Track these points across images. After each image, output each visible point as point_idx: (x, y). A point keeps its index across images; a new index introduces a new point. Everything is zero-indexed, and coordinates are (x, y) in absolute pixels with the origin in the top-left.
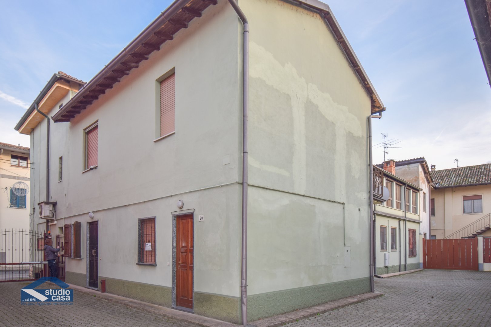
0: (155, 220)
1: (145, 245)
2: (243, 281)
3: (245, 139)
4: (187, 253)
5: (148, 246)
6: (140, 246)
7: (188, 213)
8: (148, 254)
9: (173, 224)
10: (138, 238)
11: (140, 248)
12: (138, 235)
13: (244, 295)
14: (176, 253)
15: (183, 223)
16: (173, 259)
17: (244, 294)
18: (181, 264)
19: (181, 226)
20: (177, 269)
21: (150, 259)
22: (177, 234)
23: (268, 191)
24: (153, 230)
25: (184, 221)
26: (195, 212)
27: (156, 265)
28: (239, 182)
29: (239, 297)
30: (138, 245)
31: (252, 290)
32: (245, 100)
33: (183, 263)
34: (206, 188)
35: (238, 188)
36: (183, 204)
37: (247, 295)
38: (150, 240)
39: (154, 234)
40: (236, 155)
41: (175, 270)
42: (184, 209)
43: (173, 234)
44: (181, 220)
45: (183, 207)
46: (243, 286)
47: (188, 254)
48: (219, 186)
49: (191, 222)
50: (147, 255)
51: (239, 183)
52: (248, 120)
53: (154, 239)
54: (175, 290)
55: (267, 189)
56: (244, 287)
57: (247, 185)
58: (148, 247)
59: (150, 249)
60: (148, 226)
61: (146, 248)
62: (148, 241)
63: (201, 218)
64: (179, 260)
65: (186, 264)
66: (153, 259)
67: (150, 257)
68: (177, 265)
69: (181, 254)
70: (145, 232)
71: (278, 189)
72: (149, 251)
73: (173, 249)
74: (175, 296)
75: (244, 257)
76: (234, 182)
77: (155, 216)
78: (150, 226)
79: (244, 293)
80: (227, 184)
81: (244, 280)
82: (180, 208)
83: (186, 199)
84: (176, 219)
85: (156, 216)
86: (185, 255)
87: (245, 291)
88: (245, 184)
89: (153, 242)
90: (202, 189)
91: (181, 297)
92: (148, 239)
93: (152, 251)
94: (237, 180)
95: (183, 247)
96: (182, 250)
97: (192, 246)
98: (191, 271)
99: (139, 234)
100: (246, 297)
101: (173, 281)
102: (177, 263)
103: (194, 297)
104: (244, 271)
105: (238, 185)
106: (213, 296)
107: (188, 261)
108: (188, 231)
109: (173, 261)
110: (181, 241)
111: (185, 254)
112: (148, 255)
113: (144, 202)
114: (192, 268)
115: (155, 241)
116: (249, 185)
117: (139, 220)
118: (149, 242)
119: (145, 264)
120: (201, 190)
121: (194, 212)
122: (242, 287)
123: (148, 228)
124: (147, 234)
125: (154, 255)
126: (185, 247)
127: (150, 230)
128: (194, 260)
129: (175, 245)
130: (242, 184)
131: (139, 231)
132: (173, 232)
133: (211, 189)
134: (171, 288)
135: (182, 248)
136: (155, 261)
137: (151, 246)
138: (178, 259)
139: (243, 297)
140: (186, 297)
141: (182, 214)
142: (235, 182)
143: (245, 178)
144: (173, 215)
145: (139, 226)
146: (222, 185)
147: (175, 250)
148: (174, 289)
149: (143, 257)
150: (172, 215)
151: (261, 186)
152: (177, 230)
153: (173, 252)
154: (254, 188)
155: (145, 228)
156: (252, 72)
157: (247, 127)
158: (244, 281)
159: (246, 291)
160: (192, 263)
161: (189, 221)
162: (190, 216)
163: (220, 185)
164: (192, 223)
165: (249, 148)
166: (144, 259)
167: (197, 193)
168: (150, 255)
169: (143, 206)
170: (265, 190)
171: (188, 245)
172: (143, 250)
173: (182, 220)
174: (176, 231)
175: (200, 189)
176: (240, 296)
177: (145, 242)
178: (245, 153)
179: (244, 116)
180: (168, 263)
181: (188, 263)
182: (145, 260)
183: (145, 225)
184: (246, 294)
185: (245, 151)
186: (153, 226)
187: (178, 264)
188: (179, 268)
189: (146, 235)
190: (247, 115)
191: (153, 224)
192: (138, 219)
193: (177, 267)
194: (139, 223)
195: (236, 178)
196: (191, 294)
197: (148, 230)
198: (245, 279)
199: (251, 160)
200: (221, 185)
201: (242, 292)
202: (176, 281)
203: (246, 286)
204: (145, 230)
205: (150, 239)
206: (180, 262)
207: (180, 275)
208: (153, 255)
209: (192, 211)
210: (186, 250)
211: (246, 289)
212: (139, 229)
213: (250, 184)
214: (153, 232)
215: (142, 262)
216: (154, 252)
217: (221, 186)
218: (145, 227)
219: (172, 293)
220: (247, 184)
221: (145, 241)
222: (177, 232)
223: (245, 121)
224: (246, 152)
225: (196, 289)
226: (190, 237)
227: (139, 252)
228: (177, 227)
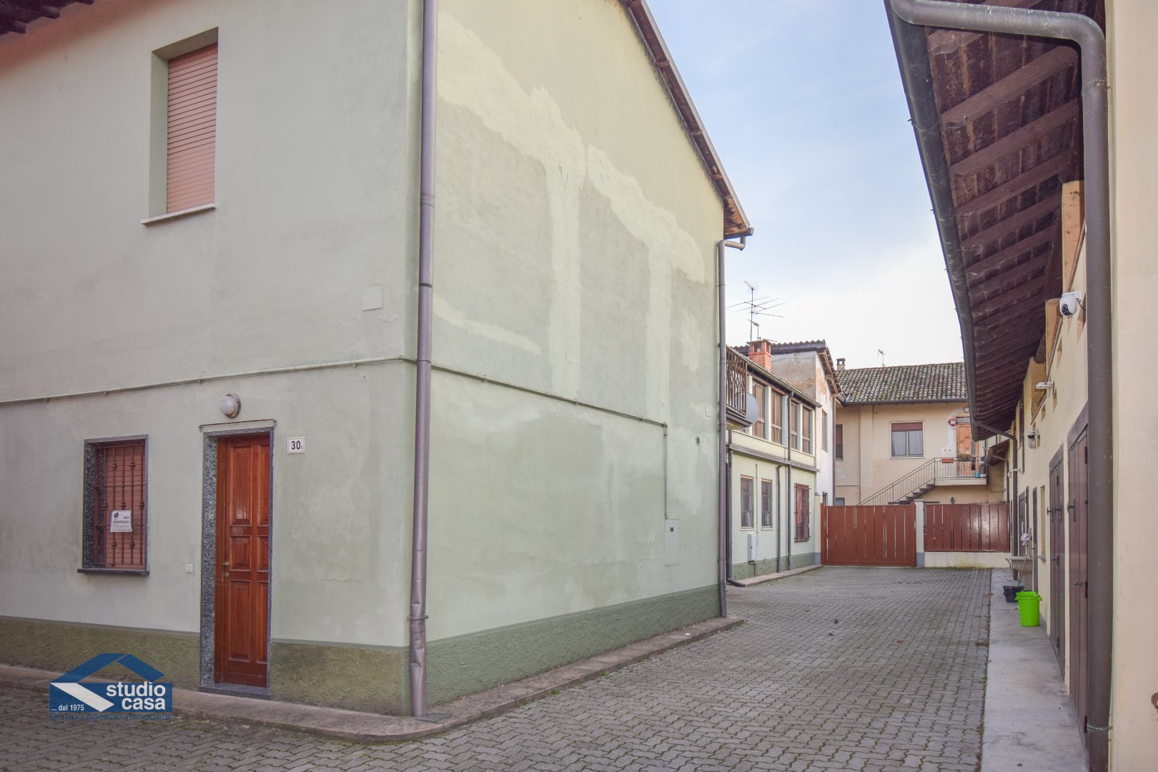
0: (144, 447)
1: (111, 516)
2: (415, 605)
3: (425, 252)
4: (249, 537)
5: (120, 518)
6: (92, 519)
7: (255, 431)
8: (119, 542)
9: (205, 460)
10: (85, 496)
11: (92, 524)
12: (85, 489)
13: (419, 642)
14: (214, 538)
15: (238, 456)
16: (203, 555)
17: (417, 639)
18: (231, 570)
19: (232, 466)
20: (218, 581)
21: (127, 556)
22: (218, 486)
23: (486, 385)
24: (137, 473)
25: (243, 451)
26: (275, 431)
27: (147, 574)
28: (408, 358)
29: (405, 648)
30: (85, 516)
31: (441, 628)
32: (425, 154)
33: (237, 565)
34: (313, 366)
35: (404, 374)
36: (239, 406)
37: (427, 640)
38: (128, 503)
39: (142, 486)
40: (402, 289)
41: (213, 584)
42: (241, 418)
43: (204, 487)
44: (232, 449)
45: (238, 413)
46: (416, 620)
47: (254, 542)
48: (350, 365)
49: (263, 456)
50: (114, 546)
51: (406, 360)
52: (434, 207)
53: (139, 498)
54: (211, 640)
55: (483, 380)
56: (417, 623)
57: (430, 367)
58: (120, 521)
59: (128, 528)
60: (120, 463)
61: (112, 524)
62: (119, 504)
63: (296, 445)
64: (226, 558)
65: (248, 567)
66: (136, 556)
67: (127, 551)
68: (217, 572)
69: (231, 540)
70: (110, 479)
71: (512, 383)
72: (123, 534)
73: (203, 528)
74: (209, 656)
75: (419, 547)
76: (393, 357)
77: (144, 433)
78: (128, 463)
79: (418, 635)
80: (374, 359)
81: (418, 603)
82: (229, 416)
83: (247, 391)
84: (215, 444)
85: (147, 436)
86: (245, 545)
87: (421, 632)
88: (424, 364)
89: (137, 508)
90: (298, 367)
91: (230, 659)
92: (119, 499)
93: (132, 534)
94: (403, 353)
95: (238, 522)
96: (235, 530)
97: (267, 519)
98: (262, 586)
99: (89, 485)
100: (424, 644)
101: (203, 616)
102: (217, 565)
103: (270, 654)
104: (419, 582)
105: (405, 364)
106: (329, 648)
107: (254, 559)
108: (255, 480)
109: (203, 561)
110: (231, 505)
111: (246, 540)
112: (119, 546)
113: (108, 393)
114: (265, 579)
115: (143, 506)
116: (434, 368)
117: (90, 444)
118: (123, 508)
119: (110, 569)
120: (296, 371)
121: (272, 428)
122: (411, 620)
123: (120, 468)
124: (117, 484)
125: (142, 544)
126: (247, 521)
127: (128, 473)
128: (271, 557)
129: (211, 516)
130: (417, 363)
131: (86, 476)
132: (205, 481)
133: (327, 371)
134: (199, 636)
135: (233, 524)
136: (143, 561)
137: (129, 520)
138: (221, 555)
139: (416, 647)
140: (247, 658)
141: (234, 433)
142: (397, 356)
143: (424, 348)
144: (204, 433)
145: (87, 461)
146: (360, 361)
147: (213, 531)
148: (206, 638)
149: (102, 551)
150: (202, 435)
151: (469, 373)
152: (218, 476)
153: (205, 536)
154: (448, 378)
155: (110, 469)
156: (445, 89)
157: (432, 221)
158: (418, 607)
159: (423, 631)
160: (266, 564)
161: (260, 452)
162: (263, 439)
163: (353, 362)
164: (268, 458)
165: (435, 274)
166: (104, 557)
167: (284, 379)
168: (127, 546)
169: (105, 403)
170: (478, 382)
171: (255, 518)
172: (102, 532)
173: (234, 448)
174: (215, 479)
175: (292, 368)
176: (407, 644)
177: (109, 508)
178: (425, 288)
179: (422, 194)
180: (189, 567)
181: (254, 565)
182: (109, 560)
183: (111, 459)
184: (423, 638)
185: (425, 281)
186: (138, 462)
187: (220, 568)
188: (225, 578)
189: (114, 487)
190: (432, 194)
191: (137, 459)
192: (85, 440)
193: (218, 576)
194: (86, 452)
195: (400, 345)
196: (262, 651)
197: (119, 473)
198: (420, 601)
199: (439, 305)
200: (357, 361)
201: (412, 633)
202: (213, 615)
203: (423, 618)
204: (111, 474)
205: (128, 499)
206: (227, 563)
207: (226, 600)
208: (137, 546)
209: (270, 424)
210: (248, 531)
211: (424, 625)
212: (87, 469)
213: (437, 366)
214: (137, 479)
215: (97, 566)
216: (139, 537)
217: (357, 364)
218: (111, 464)
219: (202, 648)
220: (429, 365)
221: (110, 504)
222: (218, 481)
223: (425, 206)
224: (428, 285)
225: (278, 632)
226: (259, 495)
227: (87, 537)
228: (219, 467)
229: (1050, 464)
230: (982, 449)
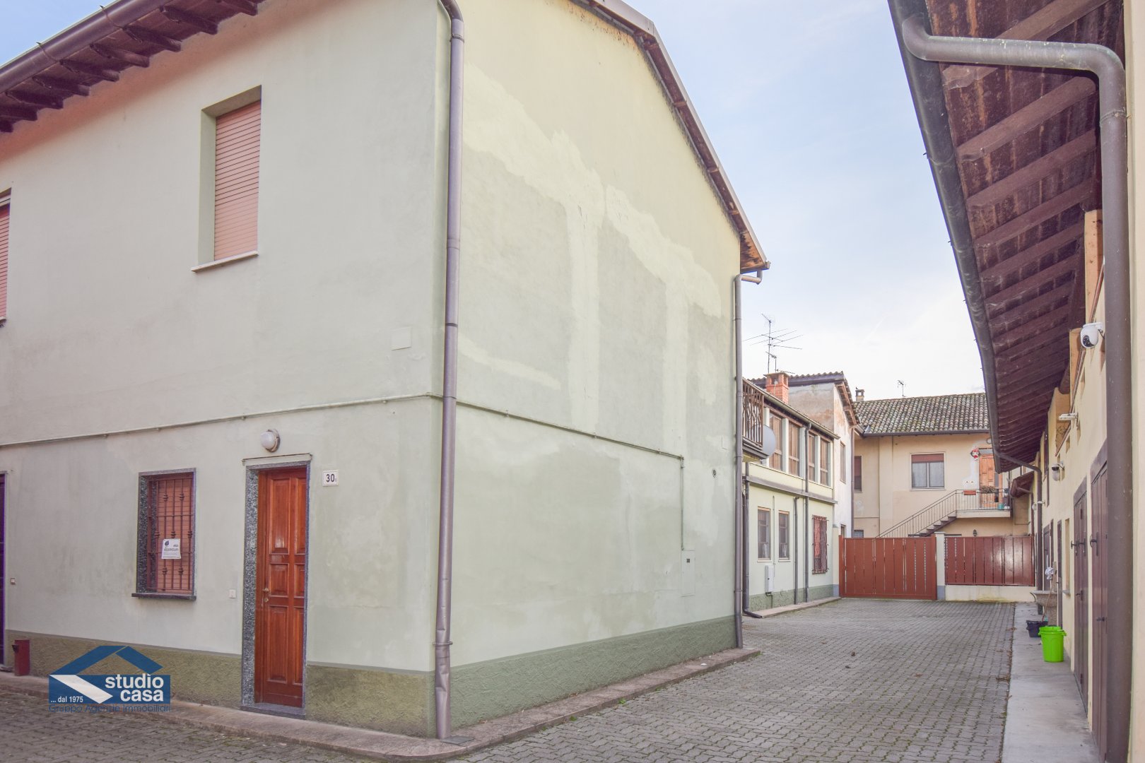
0: (192, 479)
1: (162, 544)
2: (440, 632)
3: (451, 294)
4: (287, 565)
5: (170, 546)
6: (145, 547)
7: (293, 465)
8: (169, 568)
9: (248, 491)
10: (139, 525)
11: (145, 551)
12: (139, 518)
13: (443, 667)
14: (255, 566)
15: (277, 489)
16: (245, 581)
17: (441, 665)
18: (270, 596)
19: (271, 497)
20: (258, 606)
21: (176, 581)
22: (259, 517)
23: (508, 420)
24: (186, 504)
25: (282, 483)
26: (311, 463)
27: (195, 598)
28: (434, 394)
29: (430, 672)
30: (139, 544)
31: (465, 653)
32: (452, 200)
33: (276, 591)
34: (346, 403)
35: (432, 408)
36: (279, 441)
37: (452, 665)
38: (178, 533)
39: (190, 516)
40: (429, 328)
41: (253, 609)
42: (280, 452)
43: (246, 517)
44: (272, 481)
45: (277, 447)
46: (440, 646)
47: (292, 569)
48: (381, 402)
49: (300, 489)
50: (165, 572)
51: (433, 397)
52: (459, 249)
53: (188, 527)
54: (252, 662)
55: (505, 415)
56: (442, 648)
57: (455, 403)
58: (170, 549)
59: (177, 555)
60: (170, 495)
61: (163, 551)
62: (169, 533)
63: (331, 478)
64: (266, 584)
65: (285, 593)
66: (185, 582)
67: (177, 577)
68: (257, 597)
69: (270, 567)
70: (162, 510)
71: (533, 418)
72: (173, 561)
73: (245, 556)
74: (250, 677)
75: (444, 576)
76: (421, 394)
77: (192, 466)
78: (178, 494)
79: (443, 661)
80: (404, 396)
81: (444, 630)
82: (270, 450)
83: (286, 427)
84: (256, 477)
85: (195, 469)
86: (284, 572)
87: (446, 657)
88: (449, 400)
89: (185, 536)
90: (333, 404)
91: (269, 680)
92: (169, 528)
93: (181, 561)
94: (429, 390)
95: (276, 550)
96: (274, 558)
97: (304, 547)
98: (298, 612)
99: (143, 515)
100: (448, 669)
101: (245, 638)
102: (257, 591)
103: (305, 677)
104: (444, 609)
105: (431, 401)
106: (360, 671)
107: (292, 586)
108: (293, 511)
109: (245, 588)
110: (271, 534)
111: (283, 568)
112: (169, 572)
113: (160, 429)
114: (301, 604)
115: (191, 535)
116: (459, 404)
117: (144, 477)
118: (173, 536)
119: (161, 594)
120: (331, 407)
121: (309, 462)
122: (437, 646)
123: (170, 499)
124: (168, 514)
125: (189, 570)
126: (284, 550)
127: (178, 504)
128: (307, 584)
129: (253, 544)
130: (443, 399)
131: (140, 507)
132: (247, 512)
133: (360, 408)
134: (241, 657)
135: (273, 552)
136: (191, 586)
137: (179, 548)
138: (261, 581)
139: (441, 672)
140: (283, 679)
141: (273, 466)
142: (425, 393)
143: (449, 385)
144: (247, 467)
145: (141, 492)
146: (390, 398)
147: (254, 559)
148: (247, 659)
149: (154, 577)
150: (244, 469)
151: (492, 409)
152: (259, 507)
153: (247, 564)
154: (473, 412)
155: (162, 500)
156: (470, 136)
157: (457, 263)
158: (443, 634)
159: (447, 657)
160: (302, 590)
161: (297, 484)
162: (299, 472)
163: (383, 398)
164: (305, 489)
165: (460, 313)
166: (156, 583)
167: (320, 416)
168: (176, 572)
169: (157, 438)
170: (501, 417)
171: (292, 546)
172: (154, 559)
173: (275, 480)
174: (256, 510)
175: (327, 405)
176: (433, 669)
177: (161, 537)
178: (450, 327)
179: (448, 238)
180: (233, 593)
181: (292, 591)
182: (160, 585)
183: (162, 490)
184: (448, 664)
185: (450, 321)
186: (186, 494)
187: (261, 594)
188: (265, 603)
189: (165, 517)
190: (458, 237)
191: (186, 490)
192: (140, 473)
193: (258, 602)
194: (141, 484)
195: (427, 382)
196: (297, 673)
197: (169, 504)
198: (445, 627)
199: (464, 344)
200: (387, 398)
201: (437, 658)
202: (254, 638)
203: (448, 645)
204: (162, 505)
205: (177, 528)
206: (267, 590)
207: (265, 623)
208: (185, 572)
209: (306, 458)
210: (286, 560)
211: (449, 651)
212: (141, 500)
213: (463, 402)
214: (186, 509)
215: (150, 590)
216: (187, 564)
217: (387, 401)
218: (162, 495)
219: (243, 670)
220: (455, 401)
221: (162, 533)
222: (259, 510)
223: (450, 249)
224: (453, 325)
225: (312, 655)
226: (296, 525)
227: (141, 564)
228: (259, 497)
229: (1074, 497)
230: (1006, 481)
